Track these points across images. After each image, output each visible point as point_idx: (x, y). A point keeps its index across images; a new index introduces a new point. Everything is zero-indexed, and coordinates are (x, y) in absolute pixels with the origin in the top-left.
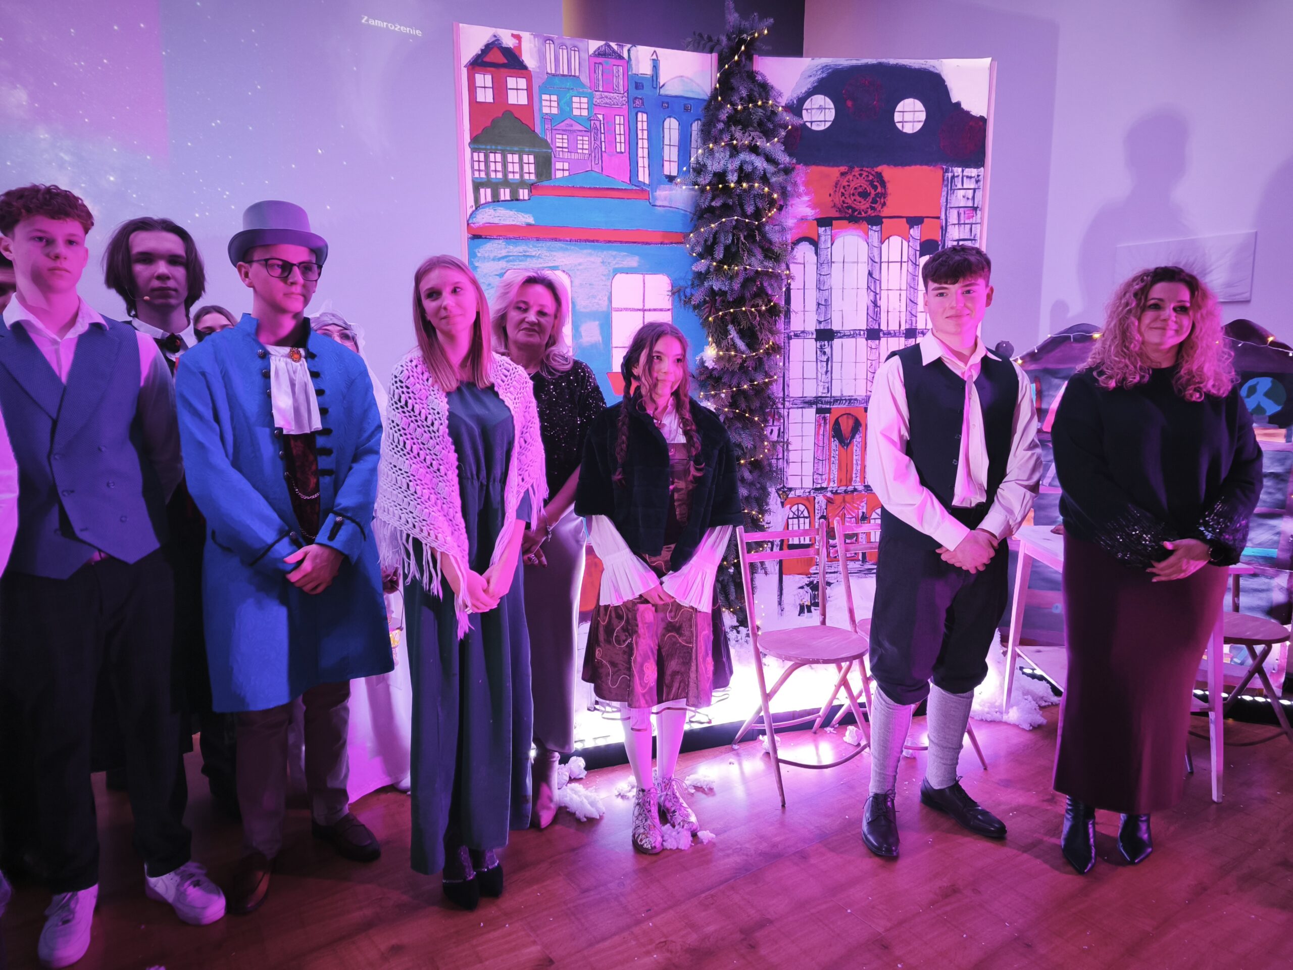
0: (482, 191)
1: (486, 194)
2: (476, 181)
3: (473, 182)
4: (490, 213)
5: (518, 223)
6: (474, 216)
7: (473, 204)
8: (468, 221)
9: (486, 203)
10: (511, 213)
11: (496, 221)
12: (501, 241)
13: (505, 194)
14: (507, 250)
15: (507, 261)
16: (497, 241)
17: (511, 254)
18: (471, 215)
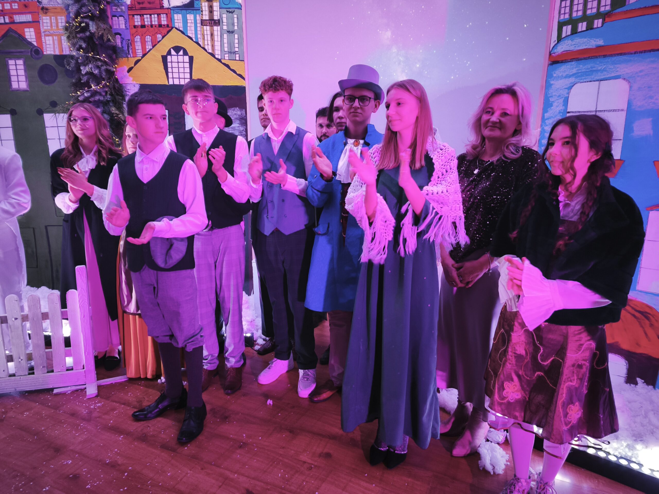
0: (564, 28)
1: (567, 30)
2: (561, 21)
3: (559, 22)
4: (568, 43)
5: (590, 47)
6: (555, 47)
7: (556, 39)
8: (550, 52)
9: (566, 36)
10: (586, 39)
11: (572, 48)
12: (573, 63)
13: (582, 26)
14: (577, 69)
15: (576, 77)
16: (570, 63)
17: (580, 71)
18: (553, 47)
